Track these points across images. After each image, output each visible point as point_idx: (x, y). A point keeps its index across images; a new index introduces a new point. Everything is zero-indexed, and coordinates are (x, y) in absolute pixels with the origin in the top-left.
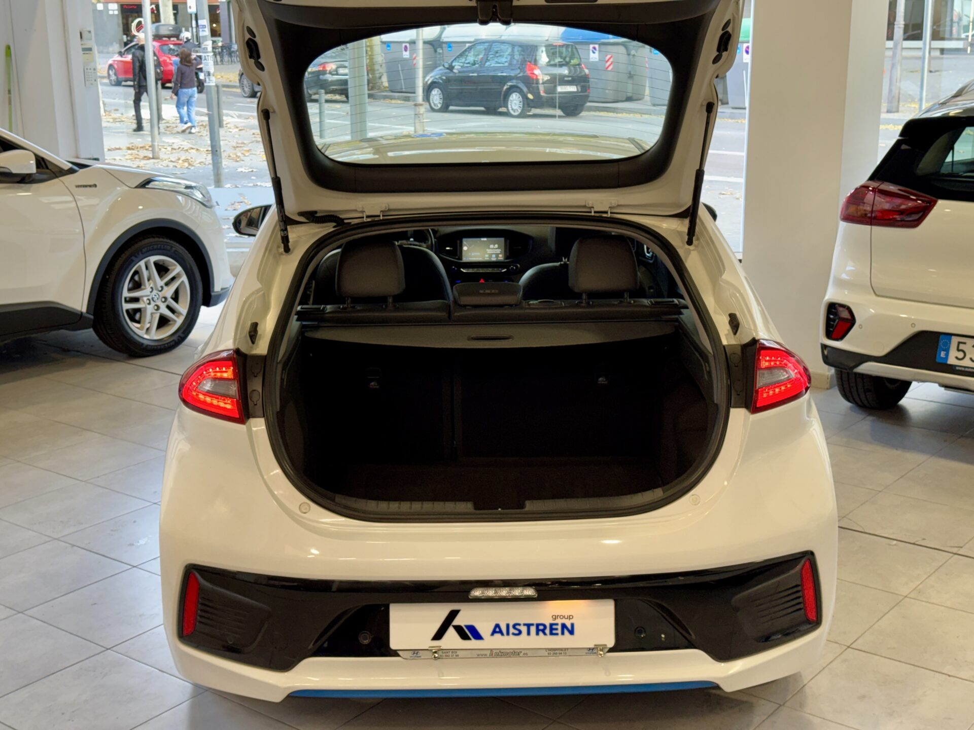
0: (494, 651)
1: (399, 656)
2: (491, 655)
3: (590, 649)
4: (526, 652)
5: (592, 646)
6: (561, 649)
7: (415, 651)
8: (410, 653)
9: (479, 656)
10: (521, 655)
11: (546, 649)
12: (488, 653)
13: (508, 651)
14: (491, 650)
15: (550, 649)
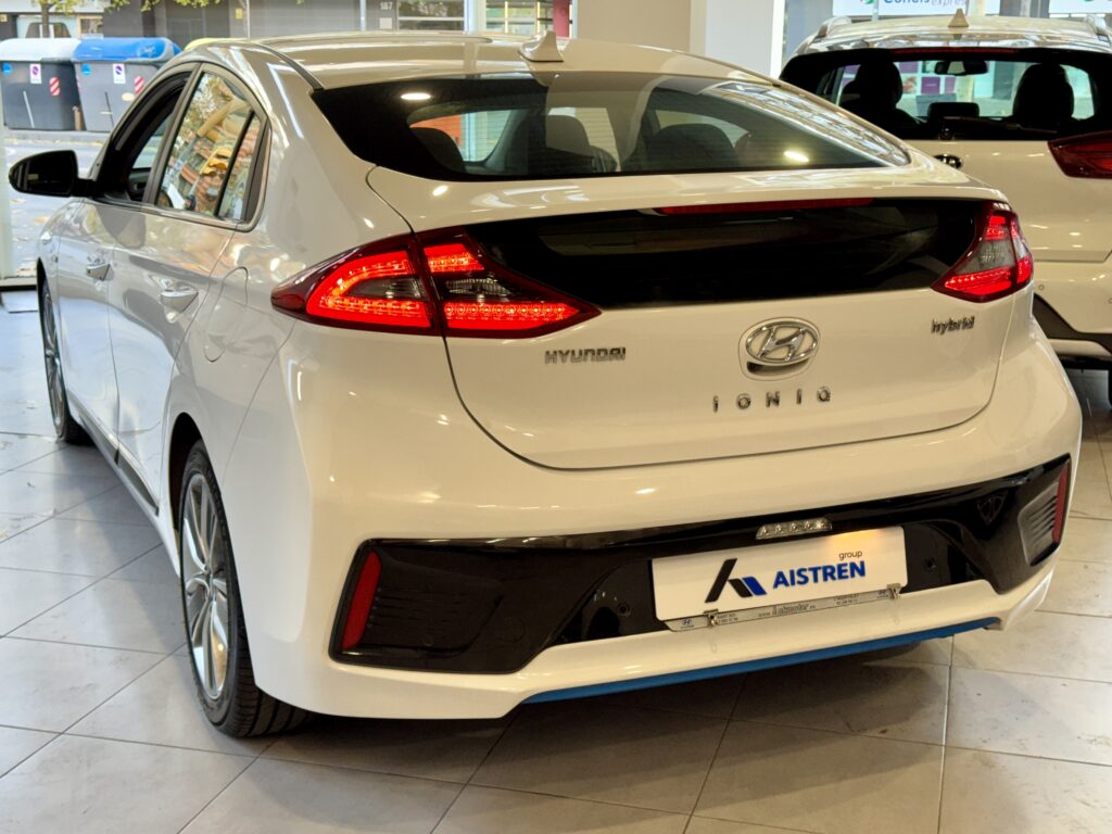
0: (778, 608)
1: (667, 628)
2: (775, 613)
3: (881, 592)
4: (812, 604)
5: (884, 587)
6: (850, 596)
7: (686, 620)
8: (680, 623)
9: (761, 617)
10: (808, 609)
11: (834, 598)
12: (771, 610)
13: (793, 606)
14: (774, 606)
15: (839, 597)
